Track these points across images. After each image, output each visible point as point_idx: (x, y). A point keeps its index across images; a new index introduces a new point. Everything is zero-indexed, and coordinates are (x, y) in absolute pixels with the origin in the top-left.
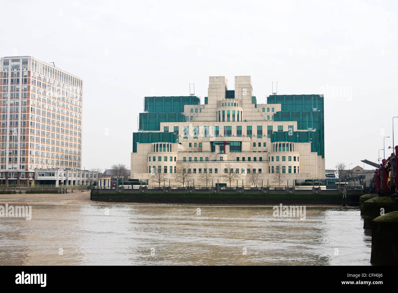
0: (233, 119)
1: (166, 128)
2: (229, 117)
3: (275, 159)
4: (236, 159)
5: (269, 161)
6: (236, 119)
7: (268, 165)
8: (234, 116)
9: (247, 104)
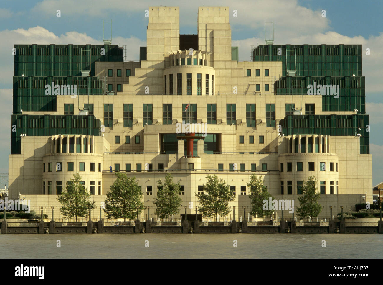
0: (198, 90)
1: (69, 107)
2: (191, 85)
3: (295, 168)
4: (217, 167)
5: (282, 170)
6: (204, 91)
7: (280, 179)
8: (199, 84)
9: (223, 61)
